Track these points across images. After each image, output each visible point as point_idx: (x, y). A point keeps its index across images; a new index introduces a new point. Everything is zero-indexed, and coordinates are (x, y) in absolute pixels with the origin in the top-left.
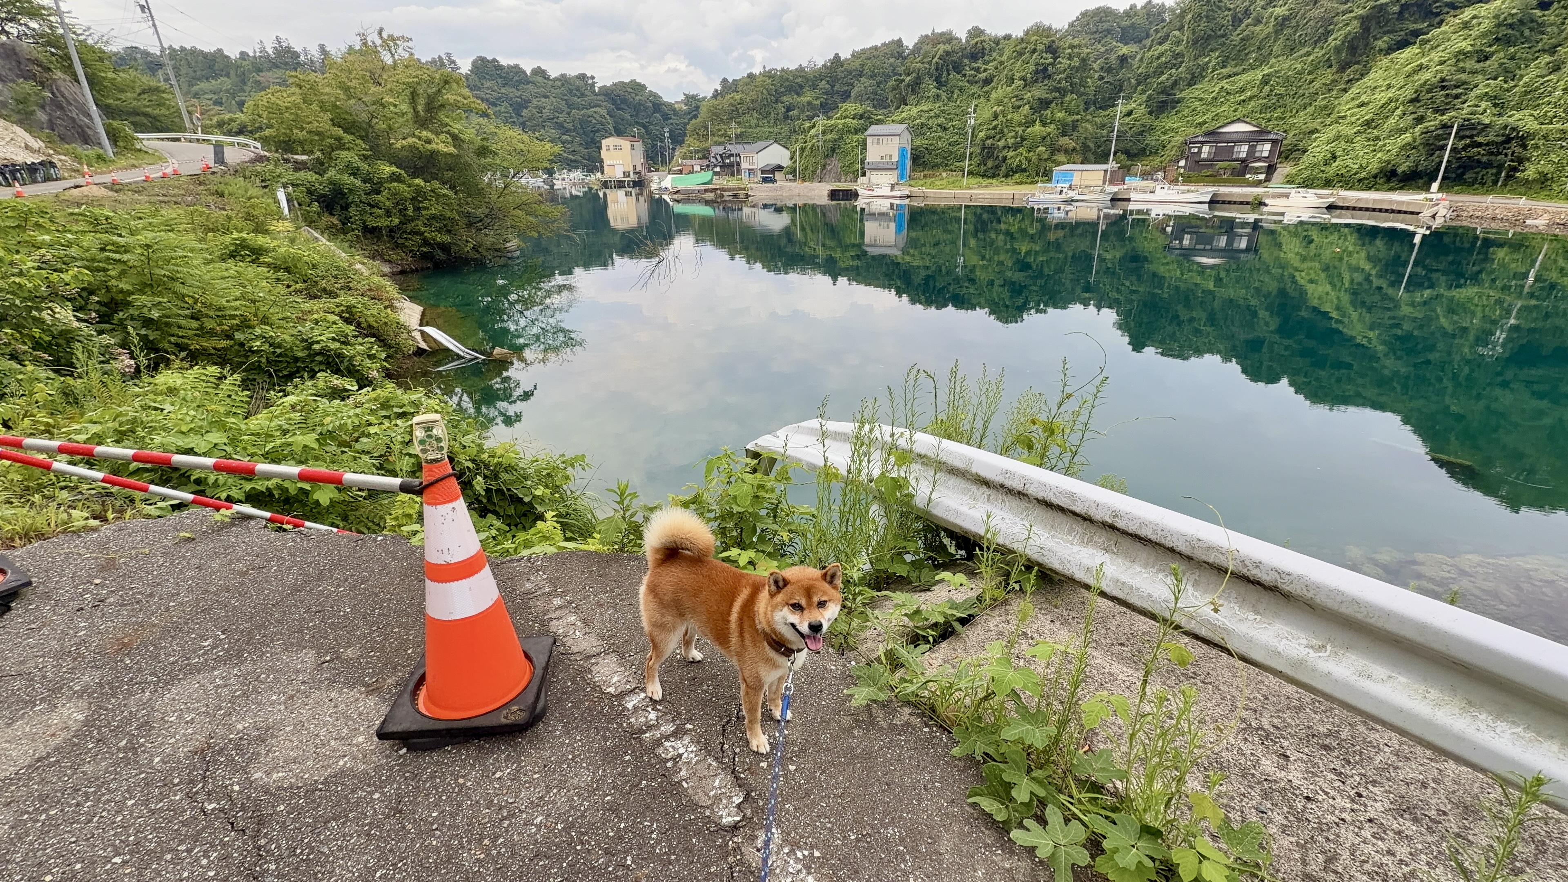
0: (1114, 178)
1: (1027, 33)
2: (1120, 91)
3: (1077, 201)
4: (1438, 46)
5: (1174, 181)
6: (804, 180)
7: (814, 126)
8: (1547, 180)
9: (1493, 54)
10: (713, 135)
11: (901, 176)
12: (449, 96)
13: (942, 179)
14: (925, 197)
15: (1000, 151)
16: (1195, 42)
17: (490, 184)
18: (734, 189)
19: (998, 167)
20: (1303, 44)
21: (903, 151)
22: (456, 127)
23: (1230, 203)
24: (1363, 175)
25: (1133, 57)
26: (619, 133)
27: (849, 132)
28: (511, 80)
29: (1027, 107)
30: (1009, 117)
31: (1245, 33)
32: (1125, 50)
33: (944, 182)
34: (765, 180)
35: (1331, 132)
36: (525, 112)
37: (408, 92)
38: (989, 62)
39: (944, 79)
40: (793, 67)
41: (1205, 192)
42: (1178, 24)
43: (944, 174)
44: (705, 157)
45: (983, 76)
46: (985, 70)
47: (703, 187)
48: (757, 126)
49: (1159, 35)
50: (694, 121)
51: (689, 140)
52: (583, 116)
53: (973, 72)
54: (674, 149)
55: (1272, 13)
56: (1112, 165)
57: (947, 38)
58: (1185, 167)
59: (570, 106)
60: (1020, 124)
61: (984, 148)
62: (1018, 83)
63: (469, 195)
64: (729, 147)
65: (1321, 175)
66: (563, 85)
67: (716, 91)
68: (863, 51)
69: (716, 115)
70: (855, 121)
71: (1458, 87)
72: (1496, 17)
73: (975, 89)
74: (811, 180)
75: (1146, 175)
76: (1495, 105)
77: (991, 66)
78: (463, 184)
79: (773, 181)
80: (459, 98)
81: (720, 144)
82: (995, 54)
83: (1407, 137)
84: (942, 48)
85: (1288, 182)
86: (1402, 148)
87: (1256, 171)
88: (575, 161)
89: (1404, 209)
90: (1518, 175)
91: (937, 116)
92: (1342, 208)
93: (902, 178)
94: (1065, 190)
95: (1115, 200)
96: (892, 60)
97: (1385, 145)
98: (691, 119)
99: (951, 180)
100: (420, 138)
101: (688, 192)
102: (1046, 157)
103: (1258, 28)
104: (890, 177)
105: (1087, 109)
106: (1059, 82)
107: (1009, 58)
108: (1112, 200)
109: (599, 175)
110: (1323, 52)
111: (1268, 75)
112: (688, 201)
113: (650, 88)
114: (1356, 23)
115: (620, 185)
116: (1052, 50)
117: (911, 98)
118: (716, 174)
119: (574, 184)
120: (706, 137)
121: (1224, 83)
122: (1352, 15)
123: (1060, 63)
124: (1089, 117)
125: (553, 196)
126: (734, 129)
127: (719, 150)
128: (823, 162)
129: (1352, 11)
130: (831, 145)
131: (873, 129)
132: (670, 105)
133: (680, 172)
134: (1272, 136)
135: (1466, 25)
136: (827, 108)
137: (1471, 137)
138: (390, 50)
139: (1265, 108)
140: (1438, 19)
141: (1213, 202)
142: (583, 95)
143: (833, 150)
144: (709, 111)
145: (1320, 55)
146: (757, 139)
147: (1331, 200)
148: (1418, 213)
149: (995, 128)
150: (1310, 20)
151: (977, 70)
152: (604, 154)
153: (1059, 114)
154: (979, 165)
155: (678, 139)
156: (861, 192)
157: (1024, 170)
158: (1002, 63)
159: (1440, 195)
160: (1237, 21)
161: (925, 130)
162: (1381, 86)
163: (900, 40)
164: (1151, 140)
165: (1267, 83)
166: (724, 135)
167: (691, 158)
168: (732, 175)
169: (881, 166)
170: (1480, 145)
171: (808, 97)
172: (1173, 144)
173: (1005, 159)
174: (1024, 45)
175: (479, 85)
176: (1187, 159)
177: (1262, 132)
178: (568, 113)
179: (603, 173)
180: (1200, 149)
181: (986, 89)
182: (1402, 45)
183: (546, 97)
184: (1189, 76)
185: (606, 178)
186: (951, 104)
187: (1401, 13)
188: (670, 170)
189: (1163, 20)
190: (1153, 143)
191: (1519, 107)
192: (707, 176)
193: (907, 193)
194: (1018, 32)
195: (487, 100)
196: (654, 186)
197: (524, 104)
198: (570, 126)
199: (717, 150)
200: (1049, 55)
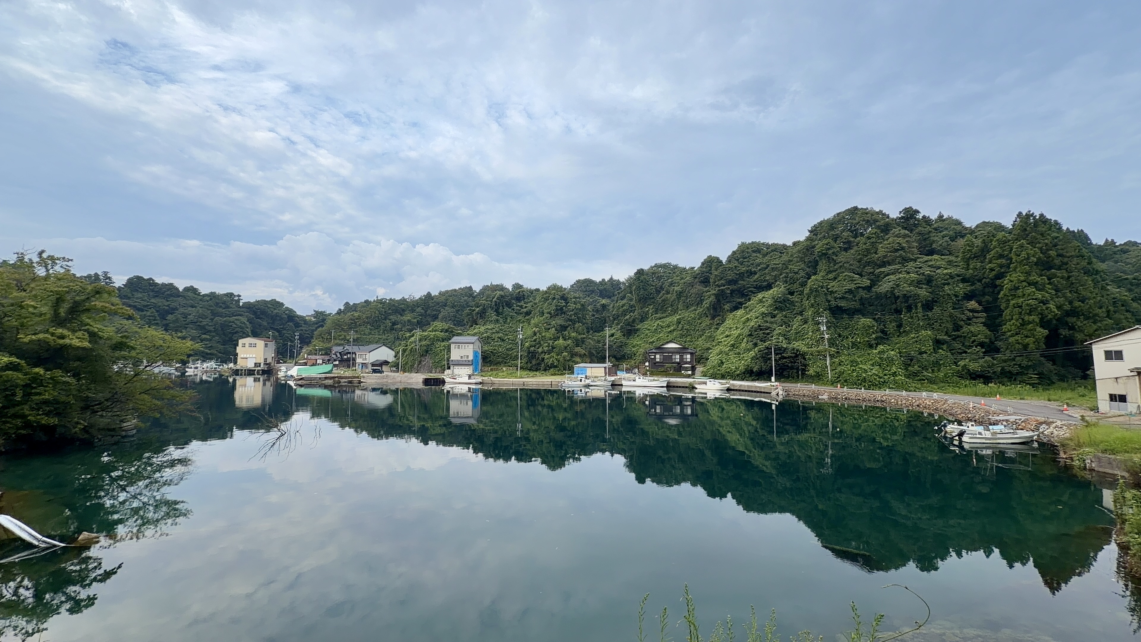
0: (611, 372)
1: (549, 288)
2: (605, 323)
3: (592, 386)
4: (752, 310)
5: (645, 374)
6: (405, 371)
7: (413, 336)
8: (820, 375)
9: (777, 314)
10: (335, 339)
11: (475, 370)
12: (97, 303)
13: (503, 372)
14: (493, 384)
15: (540, 355)
16: (640, 301)
17: (119, 373)
18: (349, 377)
19: (539, 364)
20: (692, 305)
21: (475, 353)
22: (96, 327)
23: (677, 387)
24: (738, 372)
25: (609, 306)
26: (255, 334)
27: (438, 340)
28: (163, 294)
29: (553, 329)
30: (543, 334)
31: (663, 298)
32: (604, 301)
33: (505, 374)
34: (375, 371)
35: (717, 350)
36: (170, 317)
37: (53, 298)
38: (528, 303)
39: (500, 311)
40: (398, 298)
41: (663, 381)
42: (629, 291)
43: (504, 369)
44: (326, 354)
45: (525, 310)
46: (526, 307)
47: (324, 376)
48: (370, 334)
49: (620, 295)
50: (320, 329)
51: (315, 342)
52: (225, 321)
53: (518, 308)
54: (301, 348)
55: (674, 289)
56: (608, 364)
57: (501, 288)
58: (649, 366)
59: (214, 314)
60: (551, 339)
61: (529, 353)
62: (546, 315)
63: (94, 381)
64: (347, 347)
65: (718, 372)
66: (211, 299)
67: (340, 310)
68: (447, 292)
69: (338, 325)
70: (442, 334)
71: (767, 329)
72: (773, 298)
73: (520, 317)
74: (410, 371)
75: (628, 370)
76: (786, 339)
77: (529, 305)
78: (90, 372)
79: (381, 372)
80: (107, 305)
81: (340, 345)
82: (531, 299)
83: (752, 353)
84: (498, 293)
85: (704, 376)
86: (752, 359)
87: (686, 369)
88: (210, 354)
89: (763, 391)
90: (806, 373)
91: (498, 332)
92: (734, 390)
93: (476, 371)
94: (583, 379)
95: (614, 385)
96: (466, 298)
97: (744, 357)
98: (318, 327)
99: (509, 372)
100: (53, 334)
101: (310, 379)
102: (568, 359)
103: (669, 296)
104: (468, 370)
105: (588, 332)
106: (571, 316)
107: (540, 302)
108: (612, 385)
109: (231, 365)
110: (702, 309)
111: (680, 319)
112: (310, 386)
113: (287, 305)
114: (713, 297)
115: (250, 372)
116: (564, 298)
117: (480, 321)
118: (335, 366)
119: (206, 372)
120: (329, 340)
121: (658, 322)
122: (710, 293)
123: (569, 306)
124: (590, 336)
125: (183, 381)
126: (352, 335)
127: (340, 349)
128: (419, 359)
129: (710, 291)
130: (425, 348)
131: (455, 339)
132: (302, 318)
133: (305, 364)
134: (689, 351)
135: (761, 301)
136: (422, 324)
137: (781, 354)
138: (46, 267)
139: (682, 336)
140: (748, 298)
141: (669, 387)
142: (228, 307)
143: (427, 352)
144: (333, 322)
145: (701, 310)
146: (369, 343)
147: (728, 386)
148: (770, 393)
149: (535, 340)
150: (692, 294)
151: (521, 307)
152: (239, 349)
153: (573, 334)
154: (527, 363)
155: (305, 341)
156: (447, 380)
157: (556, 367)
158: (535, 304)
159: (777, 383)
160: (658, 292)
161: (490, 340)
162: (733, 328)
163: (471, 287)
164: (627, 350)
165: (680, 323)
166: (344, 339)
167: (316, 354)
168: (349, 367)
169: (461, 363)
170: (785, 358)
171: (408, 317)
172: (639, 353)
173: (543, 359)
174: (547, 295)
175: (130, 295)
176: (649, 362)
177: (684, 348)
178: (212, 319)
179: (235, 363)
180: (655, 356)
181: (527, 318)
182: (736, 308)
183: (192, 307)
184: (640, 317)
185: (238, 367)
186: (506, 325)
187: (731, 293)
188: (296, 363)
189: (621, 288)
190: (629, 352)
191: (795, 340)
192: (328, 367)
193: (480, 380)
194: (543, 288)
195: (135, 307)
196: (281, 374)
197: (172, 311)
198: (211, 328)
199: (336, 349)
200: (563, 301)
